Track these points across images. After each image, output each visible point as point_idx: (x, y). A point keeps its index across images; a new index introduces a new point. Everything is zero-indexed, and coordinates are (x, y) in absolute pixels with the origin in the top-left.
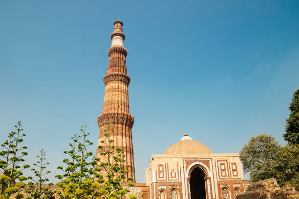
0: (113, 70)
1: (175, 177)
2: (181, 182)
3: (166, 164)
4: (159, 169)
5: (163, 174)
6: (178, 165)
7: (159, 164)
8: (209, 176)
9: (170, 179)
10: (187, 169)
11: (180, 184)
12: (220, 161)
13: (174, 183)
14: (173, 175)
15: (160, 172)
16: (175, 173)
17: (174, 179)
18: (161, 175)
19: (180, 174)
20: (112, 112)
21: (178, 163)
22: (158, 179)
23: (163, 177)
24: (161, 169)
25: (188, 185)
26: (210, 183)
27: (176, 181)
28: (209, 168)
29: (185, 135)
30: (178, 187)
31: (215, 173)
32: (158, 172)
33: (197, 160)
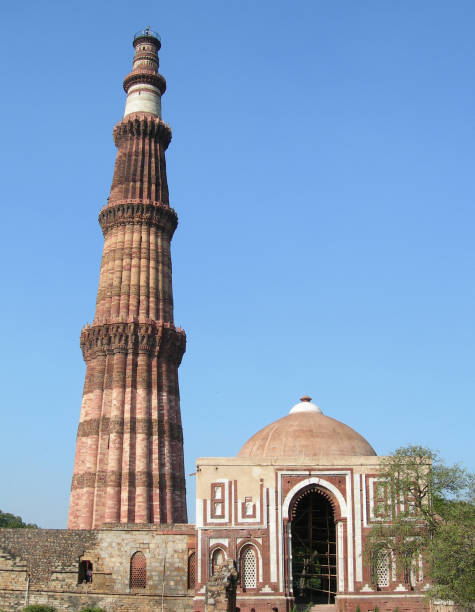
0: (127, 191)
1: (254, 516)
2: (267, 530)
3: (230, 483)
4: (213, 495)
5: (223, 508)
6: (262, 486)
7: (214, 481)
8: (343, 515)
9: (240, 520)
10: (284, 496)
11: (266, 533)
12: (374, 476)
13: (249, 531)
14: (250, 512)
15: (215, 502)
16: (254, 506)
17: (251, 520)
18: (218, 511)
19: (265, 508)
20: (120, 319)
21: (262, 480)
22: (209, 520)
23: (222, 516)
24: (218, 496)
25: (285, 540)
26: (345, 531)
27: (252, 527)
28: (344, 492)
29: (303, 400)
30: (259, 540)
31: (358, 506)
32: (209, 502)
33: (313, 473)
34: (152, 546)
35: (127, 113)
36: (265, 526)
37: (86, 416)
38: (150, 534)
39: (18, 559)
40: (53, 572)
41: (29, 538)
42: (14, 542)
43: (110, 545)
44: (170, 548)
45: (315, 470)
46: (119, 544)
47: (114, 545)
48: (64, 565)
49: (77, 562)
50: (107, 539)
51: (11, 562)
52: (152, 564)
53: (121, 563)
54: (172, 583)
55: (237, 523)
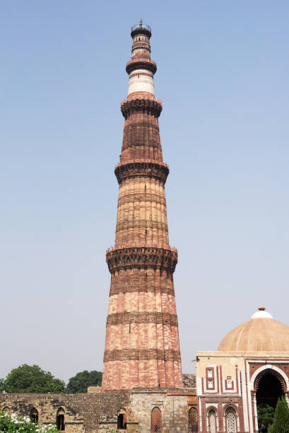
1: (232, 389)
2: (241, 398)
3: (217, 367)
4: (207, 376)
5: (213, 384)
6: (237, 369)
7: (207, 367)
8: (288, 389)
9: (224, 391)
10: (251, 376)
11: (240, 400)
13: (230, 398)
14: (229, 386)
15: (209, 380)
16: (233, 382)
17: (231, 391)
18: (210, 386)
19: (240, 383)
21: (236, 366)
22: (206, 391)
23: (213, 389)
24: (210, 375)
25: (253, 403)
27: (233, 395)
28: (288, 374)
29: (260, 309)
30: (237, 405)
32: (205, 380)
33: (268, 362)
34: (165, 403)
35: (130, 92)
36: (240, 394)
37: (113, 310)
38: (164, 395)
39: (77, 415)
40: (100, 423)
41: (85, 400)
42: (75, 403)
43: (138, 403)
44: (177, 404)
45: (269, 360)
46: (143, 402)
47: (140, 402)
48: (108, 417)
49: (117, 415)
50: (136, 399)
51: (73, 417)
52: (165, 416)
53: (145, 415)
54: (179, 429)
55: (222, 393)
